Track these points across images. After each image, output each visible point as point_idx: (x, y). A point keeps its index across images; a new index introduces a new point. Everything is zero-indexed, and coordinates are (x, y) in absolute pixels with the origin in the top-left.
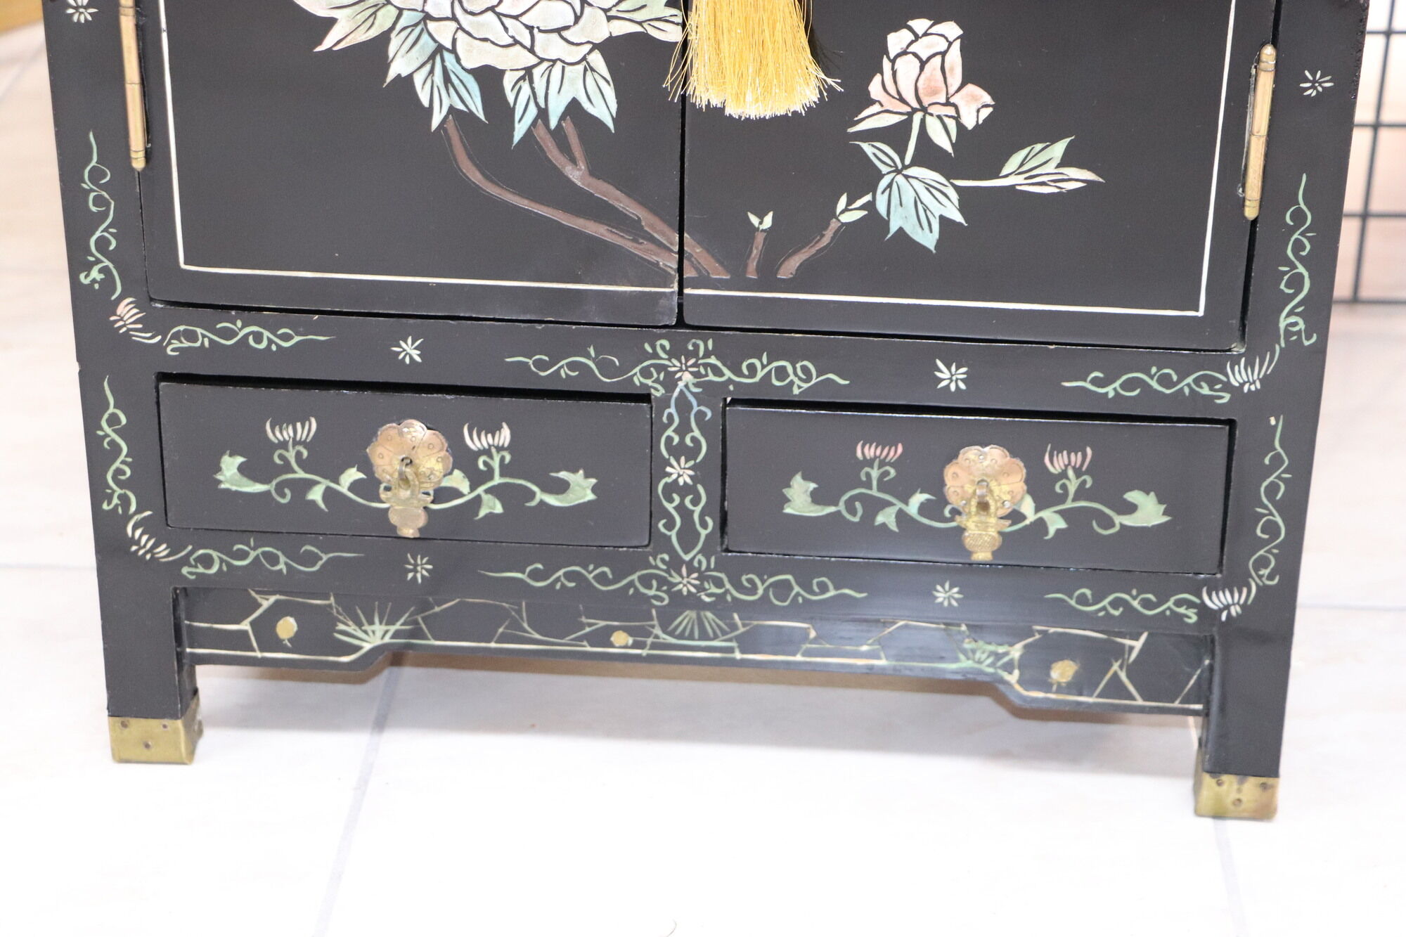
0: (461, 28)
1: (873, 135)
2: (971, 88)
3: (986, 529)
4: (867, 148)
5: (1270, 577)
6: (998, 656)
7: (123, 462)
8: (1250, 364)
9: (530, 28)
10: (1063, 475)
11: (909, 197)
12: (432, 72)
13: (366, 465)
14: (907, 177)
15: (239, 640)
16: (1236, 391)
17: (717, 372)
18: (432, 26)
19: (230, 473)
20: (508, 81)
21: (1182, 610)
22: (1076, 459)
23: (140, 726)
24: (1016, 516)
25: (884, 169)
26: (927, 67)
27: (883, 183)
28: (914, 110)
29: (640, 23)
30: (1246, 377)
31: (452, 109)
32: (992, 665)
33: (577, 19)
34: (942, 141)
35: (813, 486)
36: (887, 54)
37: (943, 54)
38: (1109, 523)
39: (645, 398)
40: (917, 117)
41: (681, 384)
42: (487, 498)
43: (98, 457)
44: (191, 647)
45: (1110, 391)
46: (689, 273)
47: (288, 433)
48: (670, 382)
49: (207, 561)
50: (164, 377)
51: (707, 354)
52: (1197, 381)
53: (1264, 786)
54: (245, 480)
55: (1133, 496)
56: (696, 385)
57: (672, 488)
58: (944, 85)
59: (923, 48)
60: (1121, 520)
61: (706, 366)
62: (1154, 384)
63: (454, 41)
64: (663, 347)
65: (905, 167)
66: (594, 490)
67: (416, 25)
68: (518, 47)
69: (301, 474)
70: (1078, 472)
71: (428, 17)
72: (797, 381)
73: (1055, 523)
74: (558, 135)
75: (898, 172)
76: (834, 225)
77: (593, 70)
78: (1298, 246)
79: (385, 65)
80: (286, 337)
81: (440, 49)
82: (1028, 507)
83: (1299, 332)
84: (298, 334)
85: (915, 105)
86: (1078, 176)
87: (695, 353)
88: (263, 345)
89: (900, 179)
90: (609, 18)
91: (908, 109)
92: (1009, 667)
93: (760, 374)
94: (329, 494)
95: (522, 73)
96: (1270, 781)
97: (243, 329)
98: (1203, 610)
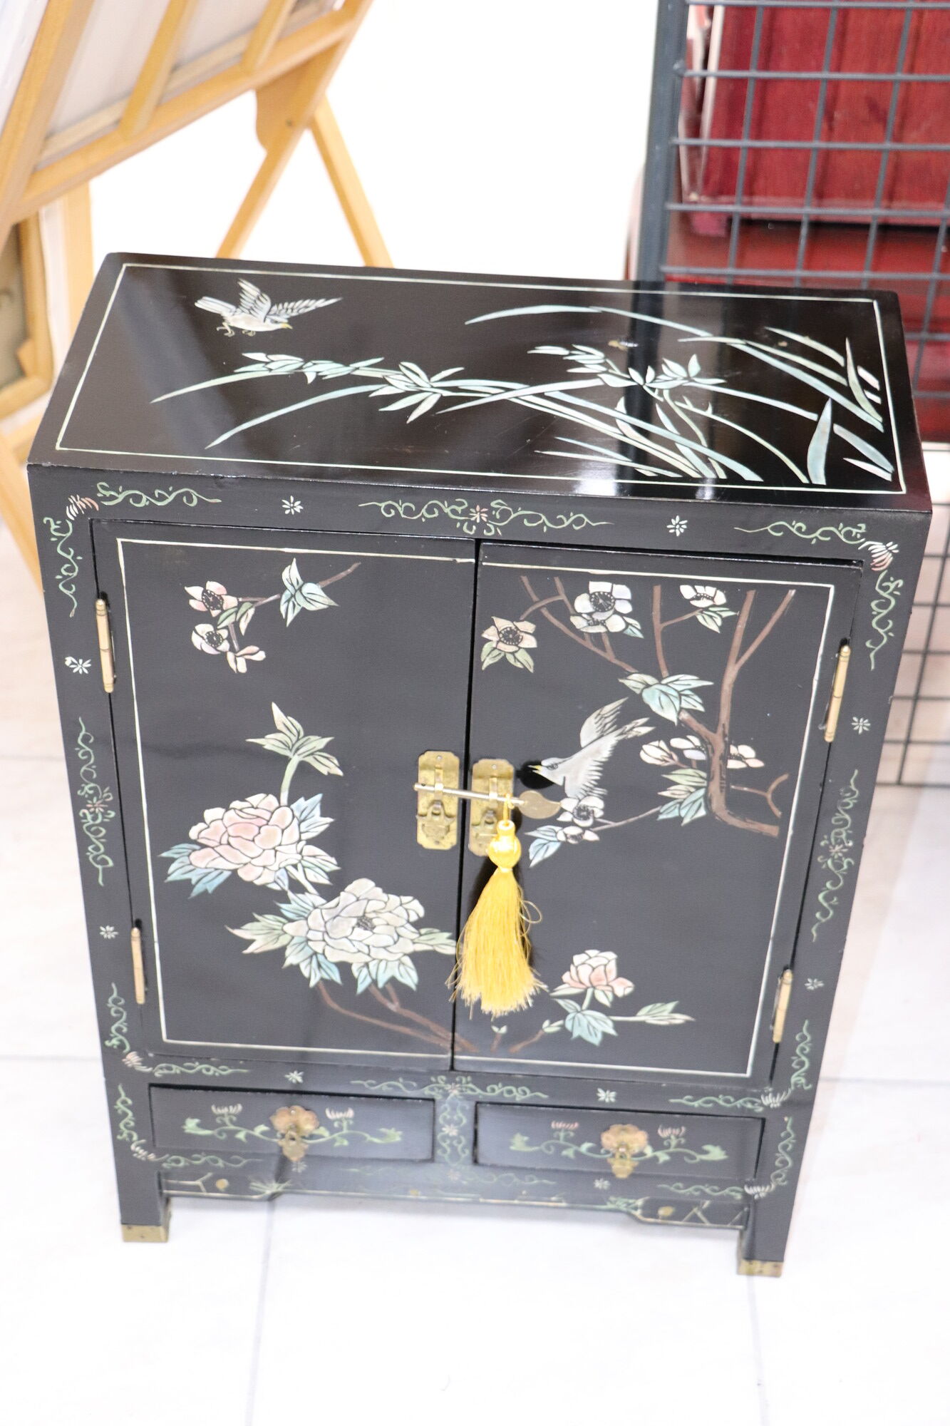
0: (328, 945)
1: (563, 997)
2: (621, 979)
3: (624, 1165)
4: (561, 1002)
5: (783, 1181)
6: (629, 1204)
7: (130, 1120)
8: (775, 1095)
9: (368, 946)
10: (669, 1138)
11: (584, 1023)
12: (311, 963)
13: (270, 1124)
14: (584, 1015)
15: (197, 1188)
16: (767, 1108)
17: (472, 1090)
18: (310, 943)
19: (191, 1125)
20: (355, 969)
21: (733, 1194)
22: (677, 1131)
23: (137, 1230)
24: (642, 1154)
25: (569, 1011)
26: (596, 970)
27: (570, 1017)
28: (588, 988)
29: (432, 946)
30: (772, 1101)
31: (322, 979)
32: (626, 1207)
33: (395, 943)
34: (605, 1000)
35: (526, 1138)
36: (573, 963)
37: (605, 966)
38: (693, 1158)
39: (433, 1100)
40: (590, 992)
41: (452, 1095)
42: (338, 1139)
43: (115, 1118)
44: (168, 1189)
45: (696, 1104)
46: (457, 1049)
47: (225, 1110)
48: (446, 1095)
49: (178, 1161)
50: (151, 1085)
51: (467, 1083)
52: (745, 1102)
53: (776, 1266)
54: (200, 1129)
55: (708, 1147)
56: (461, 1095)
57: (447, 1136)
58: (605, 978)
59: (594, 962)
60: (700, 1157)
61: (466, 1088)
62: (721, 1102)
63: (324, 951)
64: (442, 1080)
65: (582, 1010)
66: (401, 1136)
67: (302, 943)
68: (360, 954)
69: (232, 1127)
70: (677, 1137)
71: (308, 940)
72: (518, 1095)
73: (663, 1157)
74: (384, 991)
75: (578, 1012)
76: (541, 1033)
77: (403, 964)
78: (803, 1049)
79: (283, 959)
80: (224, 1070)
81: (315, 953)
82: (649, 1152)
83: (802, 1084)
84: (231, 1068)
85: (588, 984)
86: (680, 1019)
87: (460, 1082)
88: (211, 1073)
89: (579, 1015)
90: (414, 943)
91: (584, 987)
92: (636, 1208)
93: (498, 1092)
94: (248, 1137)
95: (362, 964)
96: (778, 1263)
97: (199, 1067)
98: (746, 1196)
